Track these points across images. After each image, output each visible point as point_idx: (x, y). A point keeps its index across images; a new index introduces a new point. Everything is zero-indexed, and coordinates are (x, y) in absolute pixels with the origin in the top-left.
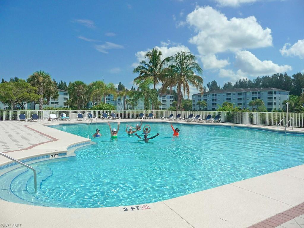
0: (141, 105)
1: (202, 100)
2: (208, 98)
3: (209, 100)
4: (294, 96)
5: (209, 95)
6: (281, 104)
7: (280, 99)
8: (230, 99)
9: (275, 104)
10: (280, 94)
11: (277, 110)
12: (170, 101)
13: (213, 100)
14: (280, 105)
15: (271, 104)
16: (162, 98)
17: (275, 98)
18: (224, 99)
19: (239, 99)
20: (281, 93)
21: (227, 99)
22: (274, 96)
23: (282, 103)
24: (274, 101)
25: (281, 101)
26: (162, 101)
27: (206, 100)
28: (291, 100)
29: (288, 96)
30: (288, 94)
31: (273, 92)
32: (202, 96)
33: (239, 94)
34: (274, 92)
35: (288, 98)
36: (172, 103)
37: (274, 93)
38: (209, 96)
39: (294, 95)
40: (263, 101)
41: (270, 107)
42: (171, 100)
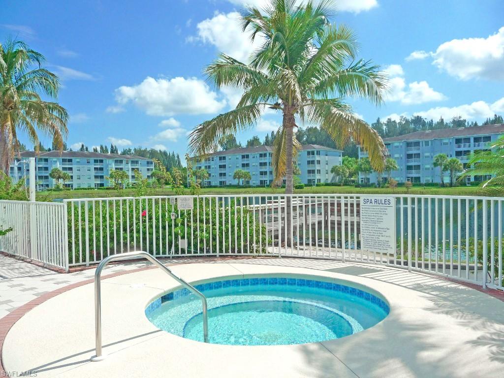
0: (89, 178)
1: (203, 168)
2: (212, 164)
3: (213, 167)
4: (350, 159)
5: (213, 158)
6: (329, 172)
7: (327, 164)
8: (247, 165)
9: (319, 171)
10: (327, 155)
11: (322, 182)
12: (148, 170)
13: (220, 167)
14: (327, 173)
15: (313, 172)
16: (131, 166)
17: (319, 162)
18: (238, 165)
19: (261, 164)
20: (329, 153)
21: (243, 165)
22: (317, 158)
23: (330, 170)
24: (317, 167)
25: (329, 168)
26: (130, 170)
27: (209, 167)
28: (345, 165)
29: (341, 159)
30: (340, 156)
31: (315, 152)
32: (203, 161)
33: (261, 155)
34: (317, 152)
35: (340, 162)
36: (150, 174)
37: (317, 154)
38: (213, 160)
39: (349, 157)
40: (298, 168)
41: (311, 178)
42: (148, 168)
